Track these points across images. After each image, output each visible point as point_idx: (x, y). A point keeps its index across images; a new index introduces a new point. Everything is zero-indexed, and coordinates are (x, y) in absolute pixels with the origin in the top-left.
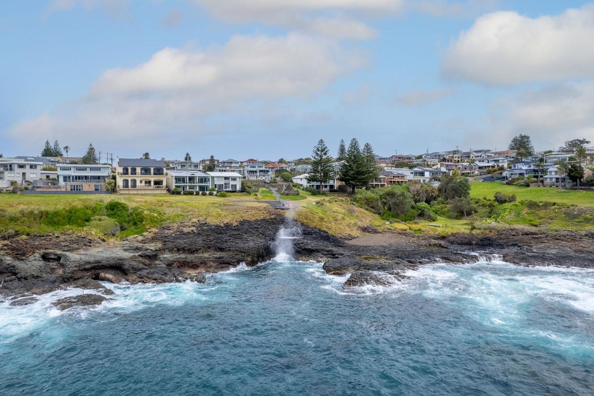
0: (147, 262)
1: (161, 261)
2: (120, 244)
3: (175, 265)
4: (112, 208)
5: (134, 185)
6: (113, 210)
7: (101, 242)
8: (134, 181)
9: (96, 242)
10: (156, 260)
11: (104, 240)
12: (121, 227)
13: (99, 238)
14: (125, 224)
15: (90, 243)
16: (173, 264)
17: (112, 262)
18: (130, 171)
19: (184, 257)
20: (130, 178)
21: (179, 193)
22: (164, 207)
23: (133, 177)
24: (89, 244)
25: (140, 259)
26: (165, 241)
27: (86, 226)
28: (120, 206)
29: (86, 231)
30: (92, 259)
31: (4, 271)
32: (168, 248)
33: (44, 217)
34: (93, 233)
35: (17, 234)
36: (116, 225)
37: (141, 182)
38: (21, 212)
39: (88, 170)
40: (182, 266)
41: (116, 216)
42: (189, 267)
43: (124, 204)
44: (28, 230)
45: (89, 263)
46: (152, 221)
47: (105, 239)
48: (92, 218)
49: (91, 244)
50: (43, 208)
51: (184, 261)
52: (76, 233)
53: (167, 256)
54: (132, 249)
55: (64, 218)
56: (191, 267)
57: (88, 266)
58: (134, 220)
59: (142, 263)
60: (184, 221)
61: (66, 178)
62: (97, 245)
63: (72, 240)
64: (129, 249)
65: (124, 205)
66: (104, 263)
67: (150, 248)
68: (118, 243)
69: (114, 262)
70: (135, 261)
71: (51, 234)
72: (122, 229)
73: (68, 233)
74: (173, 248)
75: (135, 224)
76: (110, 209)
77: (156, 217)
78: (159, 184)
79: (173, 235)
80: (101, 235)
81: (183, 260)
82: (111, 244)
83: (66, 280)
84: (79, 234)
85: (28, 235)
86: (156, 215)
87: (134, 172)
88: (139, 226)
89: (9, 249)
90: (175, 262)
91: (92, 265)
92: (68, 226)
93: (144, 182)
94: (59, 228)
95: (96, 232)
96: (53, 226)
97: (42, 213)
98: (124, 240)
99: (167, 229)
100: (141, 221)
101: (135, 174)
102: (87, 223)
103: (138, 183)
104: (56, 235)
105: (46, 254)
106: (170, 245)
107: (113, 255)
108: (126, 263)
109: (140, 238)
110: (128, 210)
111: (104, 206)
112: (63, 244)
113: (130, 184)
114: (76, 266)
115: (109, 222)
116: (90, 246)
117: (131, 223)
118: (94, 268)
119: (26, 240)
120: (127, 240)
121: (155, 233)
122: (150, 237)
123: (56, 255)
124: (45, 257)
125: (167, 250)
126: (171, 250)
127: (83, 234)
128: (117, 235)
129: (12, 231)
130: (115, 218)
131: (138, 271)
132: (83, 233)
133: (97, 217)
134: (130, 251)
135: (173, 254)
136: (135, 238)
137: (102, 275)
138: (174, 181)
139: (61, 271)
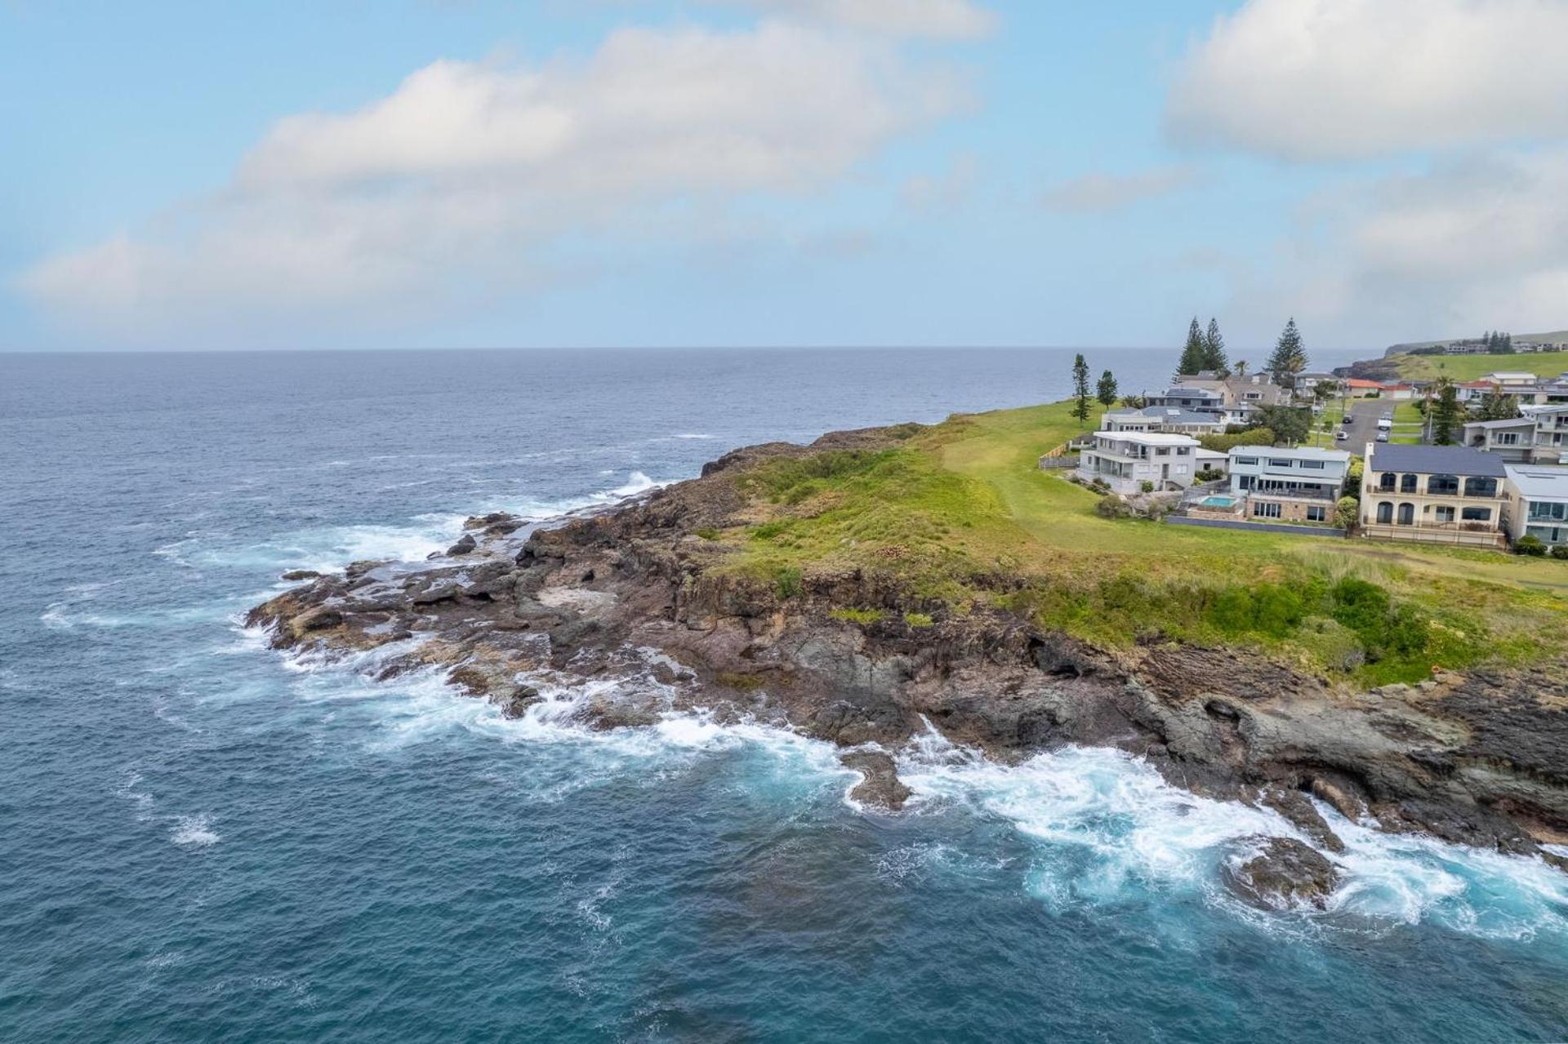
0: (1427, 778)
1: (1464, 784)
2: (1361, 701)
3: (1501, 805)
4: (1349, 597)
5: (1407, 519)
6: (1351, 602)
7: (1318, 687)
8: (1408, 507)
9: (1308, 684)
10: (1450, 777)
11: (1325, 684)
12: (1368, 654)
13: (1316, 676)
14: (1378, 650)
15: (1296, 684)
16: (1495, 801)
17: (1345, 759)
18: (1399, 483)
19: (1531, 790)
20: (1397, 498)
21: (1537, 552)
22: (1487, 612)
23: (1408, 498)
24: (1292, 688)
25: (1410, 765)
26: (1480, 729)
27: (1287, 636)
28: (1368, 595)
29: (1289, 652)
30: (1300, 739)
31: (1146, 724)
32: (1485, 755)
33: (1208, 604)
34: (1304, 660)
35: (1162, 637)
36: (1356, 648)
37: (1427, 509)
38: (1168, 586)
39: (1296, 465)
40: (1521, 812)
41: (1358, 623)
42: (1541, 820)
43: (1377, 589)
44: (1179, 631)
45: (1294, 748)
46: (1448, 651)
47: (1328, 680)
48: (1304, 619)
49: (1298, 689)
50: (1208, 582)
51: (1530, 802)
52: (1268, 652)
53: (1481, 774)
54: (1389, 724)
55: (1246, 614)
56: (1548, 824)
57: (1291, 756)
58: (1400, 639)
59: (1414, 778)
60: (1542, 667)
61: (1245, 482)
62: (1310, 692)
63: (1260, 672)
64: (1383, 723)
65: (1379, 594)
66: (1327, 755)
67: (1438, 737)
68: (1358, 697)
69: (1348, 760)
70: (1395, 767)
71: (1220, 648)
72: (1371, 660)
73: (1253, 652)
74: (1501, 759)
75: (1403, 649)
76: (1345, 599)
77: (1461, 642)
78: (1478, 518)
79: (1506, 710)
80: (1319, 669)
81: (1528, 798)
82: (1340, 697)
83: (1250, 780)
84: (1274, 658)
85: (1180, 641)
86: (1461, 634)
87: (1410, 484)
88: (1413, 657)
89: (1151, 673)
90: (1502, 798)
91: (1301, 755)
92: (1251, 634)
93: (1433, 511)
94: (1235, 636)
95: (1309, 660)
96: (1223, 628)
97: (1203, 592)
98: (1372, 692)
99: (1488, 682)
100: (1420, 644)
101: (1413, 491)
102: (1291, 631)
103: (1418, 515)
104: (1230, 652)
105: (1214, 702)
106: (1492, 745)
107: (1346, 738)
108: (1375, 769)
109: (1413, 694)
110: (1388, 607)
111: (1329, 587)
112: (1243, 678)
113: (1395, 516)
114: (1268, 751)
115: (1338, 634)
116: (1295, 692)
117: (1393, 649)
118: (1303, 763)
119: (1177, 652)
120: (1380, 693)
121: (1455, 690)
122: (1438, 696)
123: (1230, 708)
124: (1211, 709)
125: (1482, 760)
126: (1495, 762)
127: (1282, 659)
128: (1356, 674)
129: (1154, 630)
130: (1355, 628)
131: (1402, 798)
132: (1283, 657)
133: (1314, 619)
134: (1384, 728)
135: (1499, 773)
136: (1399, 692)
137: (1320, 783)
138: (1527, 513)
139: (1238, 753)
